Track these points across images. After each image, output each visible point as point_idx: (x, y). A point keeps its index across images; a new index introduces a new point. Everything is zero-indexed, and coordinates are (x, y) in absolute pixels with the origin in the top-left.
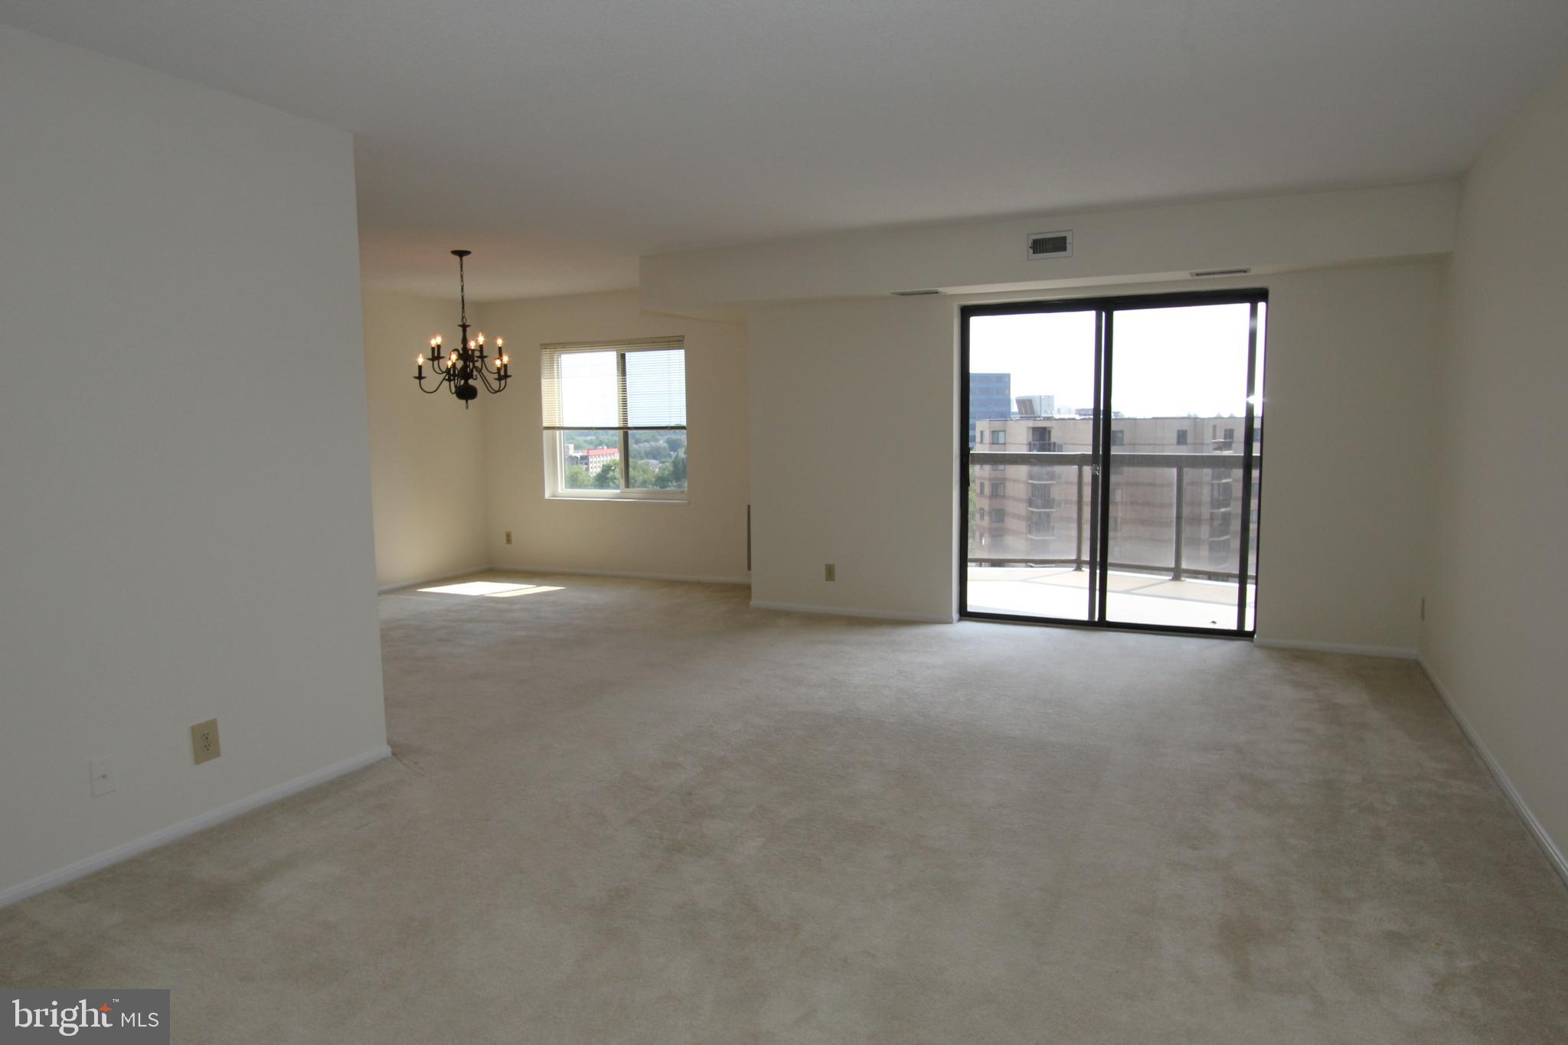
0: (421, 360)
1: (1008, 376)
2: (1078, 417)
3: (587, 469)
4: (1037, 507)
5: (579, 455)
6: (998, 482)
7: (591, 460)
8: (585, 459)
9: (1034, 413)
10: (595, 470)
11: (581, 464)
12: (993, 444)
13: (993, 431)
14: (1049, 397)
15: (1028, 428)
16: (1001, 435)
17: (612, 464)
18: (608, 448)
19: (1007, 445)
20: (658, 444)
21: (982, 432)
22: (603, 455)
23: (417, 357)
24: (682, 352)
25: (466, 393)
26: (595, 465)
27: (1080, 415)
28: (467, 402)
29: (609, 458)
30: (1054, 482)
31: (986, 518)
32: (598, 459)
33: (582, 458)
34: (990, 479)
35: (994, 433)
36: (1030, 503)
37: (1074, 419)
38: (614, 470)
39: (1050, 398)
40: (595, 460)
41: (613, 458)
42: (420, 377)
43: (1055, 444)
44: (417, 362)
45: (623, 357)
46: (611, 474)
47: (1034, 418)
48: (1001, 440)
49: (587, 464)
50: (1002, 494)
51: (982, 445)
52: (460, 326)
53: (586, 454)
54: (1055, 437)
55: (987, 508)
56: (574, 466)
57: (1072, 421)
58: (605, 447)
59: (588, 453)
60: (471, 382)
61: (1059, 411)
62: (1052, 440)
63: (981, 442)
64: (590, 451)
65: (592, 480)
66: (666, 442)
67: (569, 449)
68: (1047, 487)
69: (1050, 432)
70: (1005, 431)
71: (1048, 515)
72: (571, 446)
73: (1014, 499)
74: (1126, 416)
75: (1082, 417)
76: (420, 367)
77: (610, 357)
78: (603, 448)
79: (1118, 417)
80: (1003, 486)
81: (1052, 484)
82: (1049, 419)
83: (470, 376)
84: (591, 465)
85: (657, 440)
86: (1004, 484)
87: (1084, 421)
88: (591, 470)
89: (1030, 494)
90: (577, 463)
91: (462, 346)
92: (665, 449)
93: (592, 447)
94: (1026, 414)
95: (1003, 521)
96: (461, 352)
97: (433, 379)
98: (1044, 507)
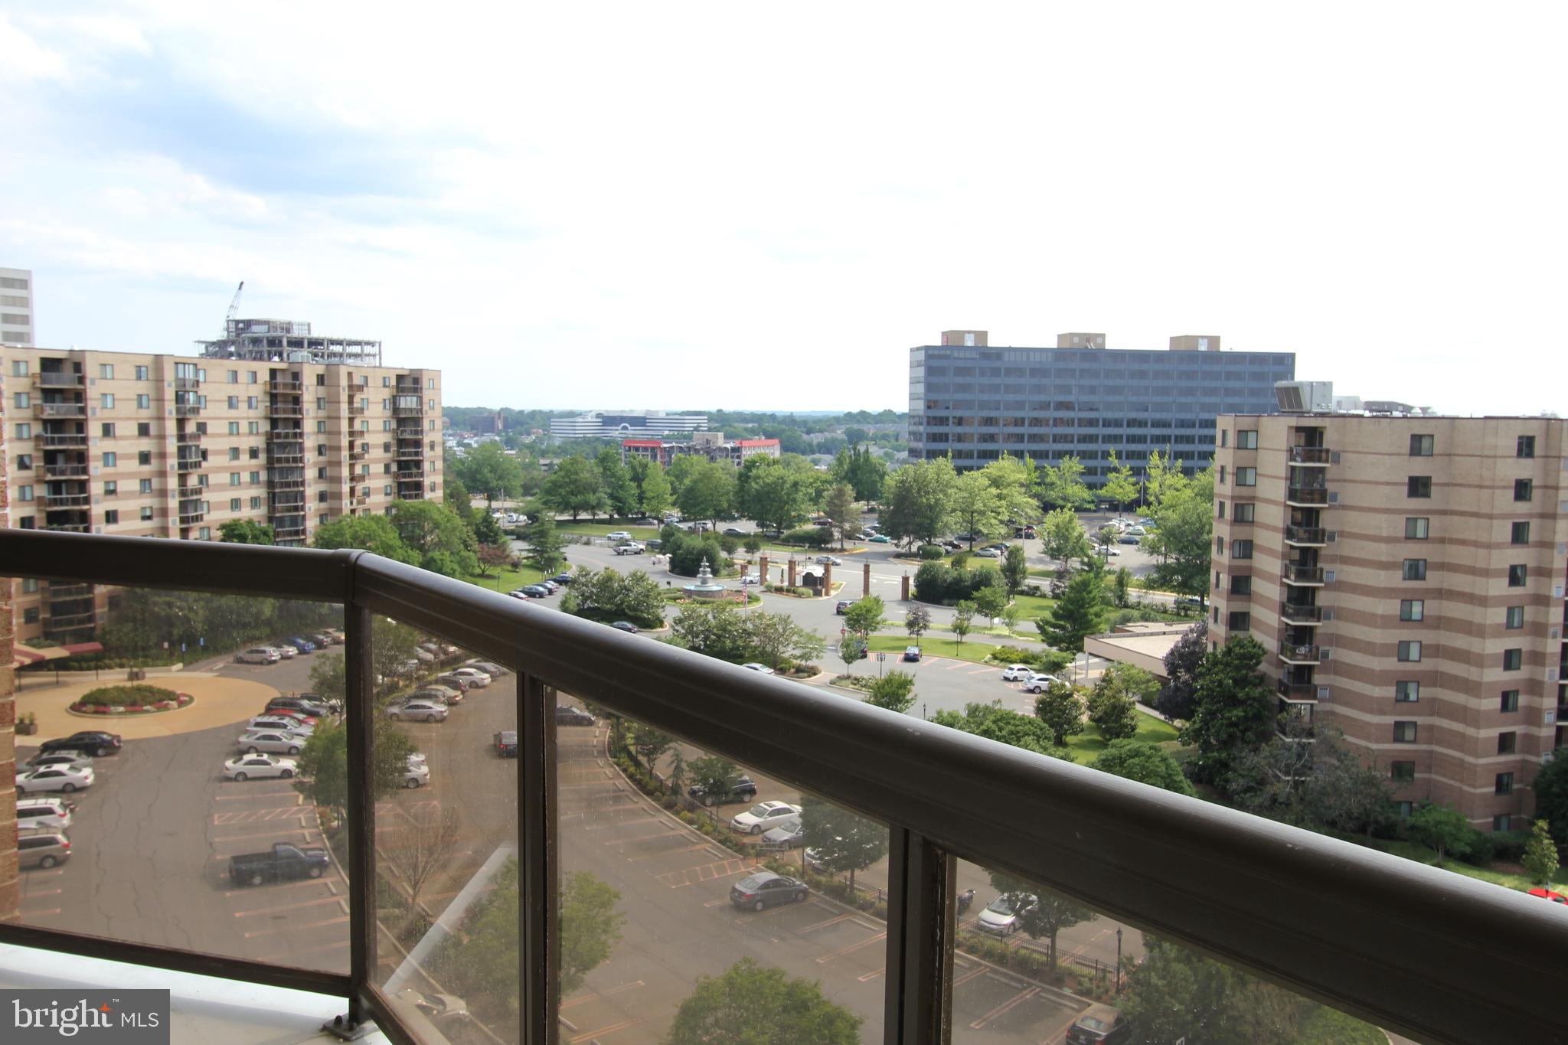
1: (1292, 356)
2: (1367, 414)
4: (1300, 540)
5: (729, 446)
6: (1243, 502)
7: (744, 453)
8: (737, 451)
9: (1302, 407)
11: (733, 457)
12: (1238, 448)
13: (1239, 431)
14: (1324, 384)
15: (1290, 428)
16: (1252, 436)
17: (757, 459)
19: (1259, 451)
20: (834, 434)
21: (1224, 432)
22: (754, 447)
27: (1371, 411)
29: (754, 452)
30: (1326, 505)
31: (1226, 552)
32: (749, 452)
33: (734, 450)
34: (1233, 498)
35: (1242, 434)
36: (1289, 534)
37: (1362, 416)
38: (761, 466)
39: (1327, 386)
43: (1327, 451)
46: (754, 471)
47: (1301, 414)
48: (1251, 444)
50: (1251, 519)
51: (1224, 450)
53: (738, 445)
54: (1329, 441)
55: (1227, 539)
57: (1355, 420)
58: (763, 438)
59: (741, 443)
61: (1339, 404)
62: (1325, 446)
63: (1223, 445)
65: (734, 479)
66: (845, 433)
68: (1317, 512)
69: (1321, 434)
70: (1257, 431)
71: (1315, 551)
72: (721, 435)
73: (1267, 527)
74: (1439, 414)
75: (1374, 414)
78: (761, 439)
79: (1427, 415)
80: (1251, 507)
81: (1322, 508)
82: (1322, 415)
85: (834, 431)
86: (1254, 505)
87: (1373, 420)
89: (1289, 523)
90: (727, 456)
92: (843, 441)
94: (1289, 407)
95: (1250, 557)
98: (1310, 541)
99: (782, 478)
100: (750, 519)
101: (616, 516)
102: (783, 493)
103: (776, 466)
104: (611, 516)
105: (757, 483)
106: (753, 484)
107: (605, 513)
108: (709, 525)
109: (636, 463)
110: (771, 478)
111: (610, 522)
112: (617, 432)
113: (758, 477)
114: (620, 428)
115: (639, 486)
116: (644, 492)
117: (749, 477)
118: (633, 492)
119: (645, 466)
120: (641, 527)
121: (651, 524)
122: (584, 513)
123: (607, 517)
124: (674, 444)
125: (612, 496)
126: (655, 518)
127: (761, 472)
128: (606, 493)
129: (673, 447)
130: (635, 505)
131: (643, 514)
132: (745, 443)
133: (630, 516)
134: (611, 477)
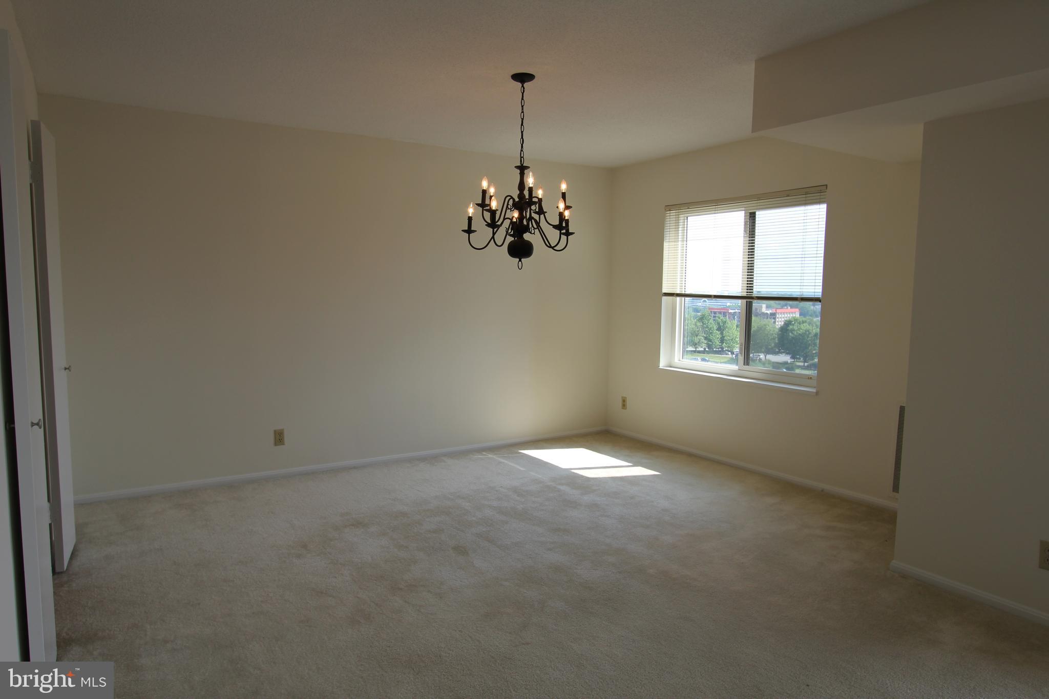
0: (471, 211)
3: (775, 322)
5: (769, 312)
7: (778, 316)
8: (773, 315)
10: (780, 323)
11: (771, 318)
17: (793, 320)
18: (791, 308)
22: (787, 313)
23: (467, 207)
24: (823, 208)
25: (520, 250)
26: (780, 320)
28: (520, 260)
29: (791, 315)
32: (783, 316)
38: (793, 325)
40: (780, 316)
41: (794, 315)
42: (469, 231)
44: (467, 212)
45: (752, 217)
46: (791, 327)
49: (775, 318)
52: (517, 167)
53: (774, 312)
56: (765, 320)
58: (789, 308)
59: (776, 311)
60: (527, 236)
64: (777, 310)
65: (777, 331)
67: (762, 308)
72: (764, 306)
76: (470, 219)
77: (737, 218)
78: (787, 308)
83: (526, 229)
84: (777, 320)
88: (777, 323)
90: (767, 318)
91: (518, 192)
93: (779, 307)
96: (517, 200)
97: (483, 233)
99: (808, 331)
100: (787, 354)
101: (707, 349)
102: (809, 339)
103: (804, 324)
104: (705, 349)
105: (792, 333)
106: (790, 334)
107: (702, 347)
108: (762, 356)
109: (720, 320)
110: (801, 331)
111: (704, 352)
112: (700, 304)
113: (792, 330)
114: (702, 301)
115: (722, 333)
116: (724, 337)
117: (787, 330)
118: (718, 336)
119: (725, 323)
120: (723, 356)
121: (727, 354)
122: (691, 347)
123: (702, 349)
124: (737, 311)
125: (706, 338)
126: (729, 351)
127: (795, 328)
128: (703, 336)
129: (736, 312)
130: (718, 343)
131: (722, 348)
132: (778, 311)
133: (715, 350)
134: (706, 328)
